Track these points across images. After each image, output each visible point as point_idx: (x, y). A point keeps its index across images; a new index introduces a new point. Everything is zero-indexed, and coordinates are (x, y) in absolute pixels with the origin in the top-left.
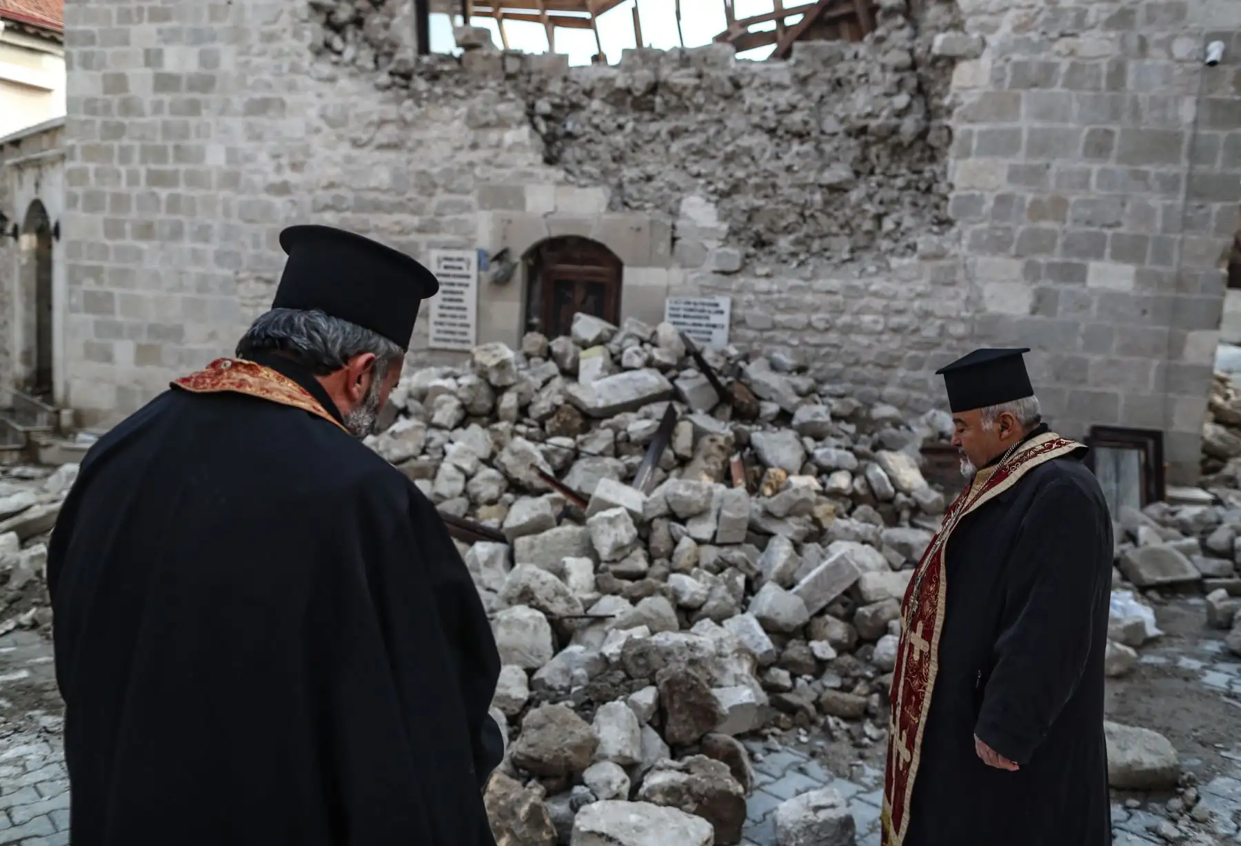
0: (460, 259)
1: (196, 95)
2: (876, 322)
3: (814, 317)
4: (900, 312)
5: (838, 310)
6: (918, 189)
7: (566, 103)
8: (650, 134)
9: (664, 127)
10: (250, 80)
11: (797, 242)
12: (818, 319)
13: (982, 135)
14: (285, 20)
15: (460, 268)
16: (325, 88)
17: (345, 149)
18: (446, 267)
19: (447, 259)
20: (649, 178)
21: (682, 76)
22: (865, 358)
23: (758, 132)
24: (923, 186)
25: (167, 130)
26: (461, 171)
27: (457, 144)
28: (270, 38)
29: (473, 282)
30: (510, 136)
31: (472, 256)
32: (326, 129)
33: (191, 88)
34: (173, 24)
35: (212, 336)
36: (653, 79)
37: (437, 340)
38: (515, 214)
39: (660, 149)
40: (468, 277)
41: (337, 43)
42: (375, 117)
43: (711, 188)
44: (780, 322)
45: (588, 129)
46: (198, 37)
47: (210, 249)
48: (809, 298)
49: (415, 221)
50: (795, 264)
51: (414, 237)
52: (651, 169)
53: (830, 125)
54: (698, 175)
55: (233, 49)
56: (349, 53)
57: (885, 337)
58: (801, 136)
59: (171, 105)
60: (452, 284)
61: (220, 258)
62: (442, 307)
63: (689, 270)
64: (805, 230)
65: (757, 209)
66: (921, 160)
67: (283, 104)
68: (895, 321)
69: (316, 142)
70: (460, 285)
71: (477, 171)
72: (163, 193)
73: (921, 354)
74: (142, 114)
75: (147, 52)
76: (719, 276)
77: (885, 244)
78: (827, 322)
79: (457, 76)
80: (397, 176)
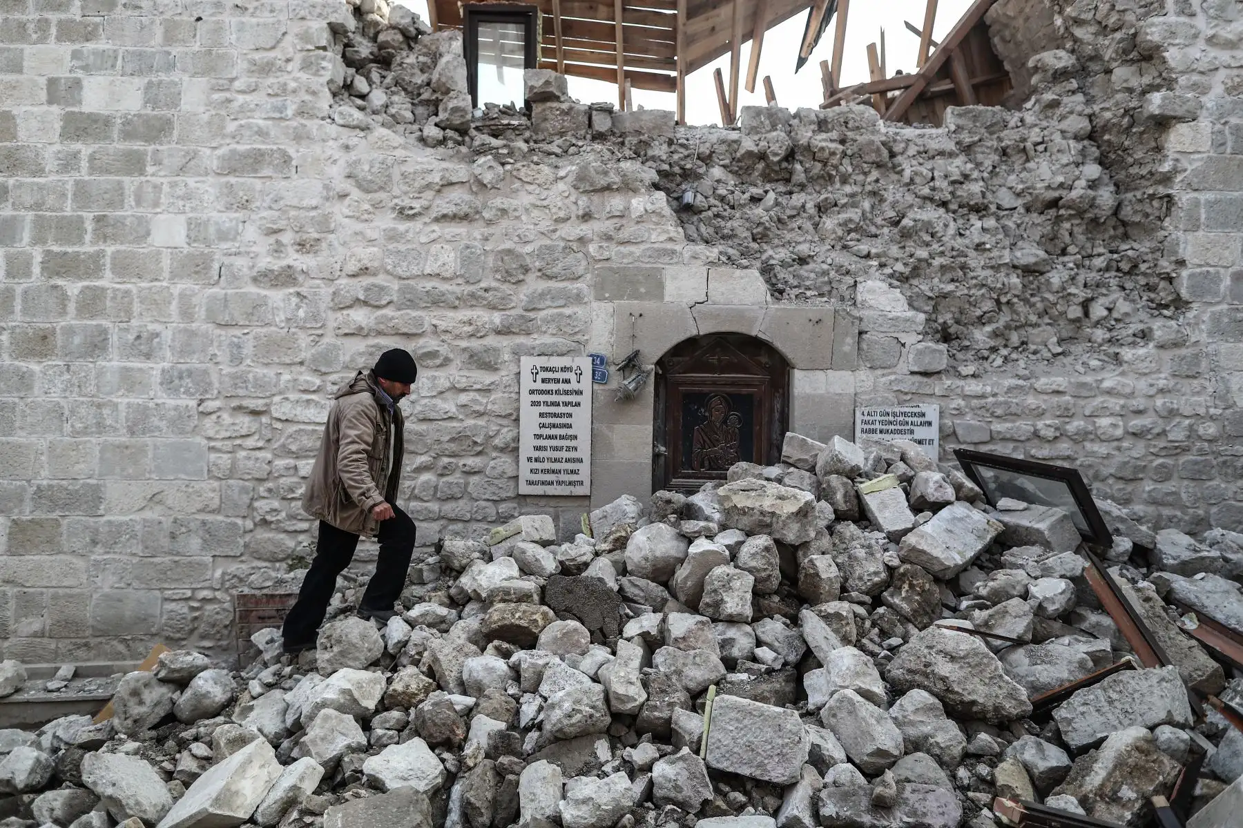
0: (564, 369)
1: (137, 146)
2: (1114, 426)
3: (1040, 424)
4: (1139, 412)
5: (1067, 414)
6: (1118, 270)
7: (677, 169)
8: (794, 208)
9: (807, 199)
10: (231, 127)
11: (995, 334)
12: (1045, 426)
13: (1211, 205)
14: (290, 45)
15: (567, 381)
16: (354, 138)
17: (386, 221)
18: (543, 381)
19: (546, 369)
20: (802, 261)
21: (825, 140)
22: (1105, 471)
23: (928, 204)
24: (1125, 266)
25: (83, 194)
26: (567, 250)
27: (562, 214)
28: (266, 69)
29: (586, 399)
30: (639, 203)
31: (586, 365)
32: (356, 194)
33: (127, 135)
34: (102, 45)
35: (154, 499)
36: (789, 142)
37: (530, 483)
38: (648, 305)
39: (808, 226)
40: (579, 393)
41: (361, 84)
42: (436, 178)
43: (888, 271)
44: (999, 432)
45: (712, 201)
46: (142, 64)
47: (155, 369)
48: (1031, 401)
49: (497, 318)
50: (999, 361)
51: (492, 341)
52: (804, 249)
53: (1006, 199)
54: (868, 256)
55: (202, 82)
56: (378, 97)
57: (1125, 444)
58: (980, 210)
59: (92, 158)
60: (557, 404)
61: (170, 382)
62: (538, 436)
63: (879, 372)
64: (1004, 319)
65: (945, 296)
66: (1113, 238)
67: (287, 160)
68: (1136, 423)
69: (339, 211)
70: (566, 404)
71: (592, 248)
72: (74, 288)
73: (1170, 461)
74: (39, 171)
75: (52, 83)
76: (918, 378)
77: (1100, 334)
78: (1057, 429)
79: (527, 134)
80: (468, 257)
